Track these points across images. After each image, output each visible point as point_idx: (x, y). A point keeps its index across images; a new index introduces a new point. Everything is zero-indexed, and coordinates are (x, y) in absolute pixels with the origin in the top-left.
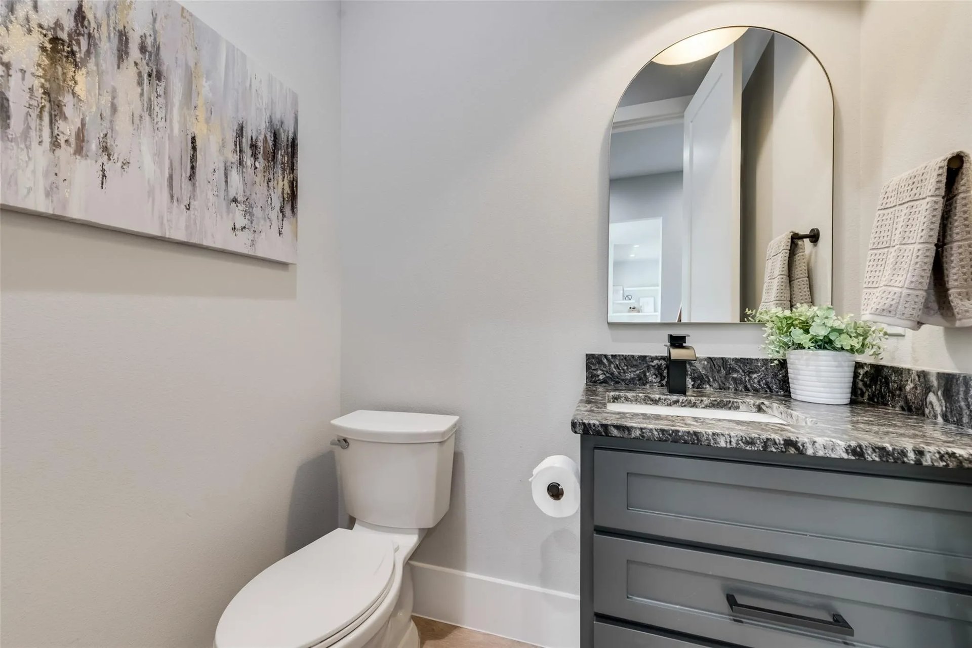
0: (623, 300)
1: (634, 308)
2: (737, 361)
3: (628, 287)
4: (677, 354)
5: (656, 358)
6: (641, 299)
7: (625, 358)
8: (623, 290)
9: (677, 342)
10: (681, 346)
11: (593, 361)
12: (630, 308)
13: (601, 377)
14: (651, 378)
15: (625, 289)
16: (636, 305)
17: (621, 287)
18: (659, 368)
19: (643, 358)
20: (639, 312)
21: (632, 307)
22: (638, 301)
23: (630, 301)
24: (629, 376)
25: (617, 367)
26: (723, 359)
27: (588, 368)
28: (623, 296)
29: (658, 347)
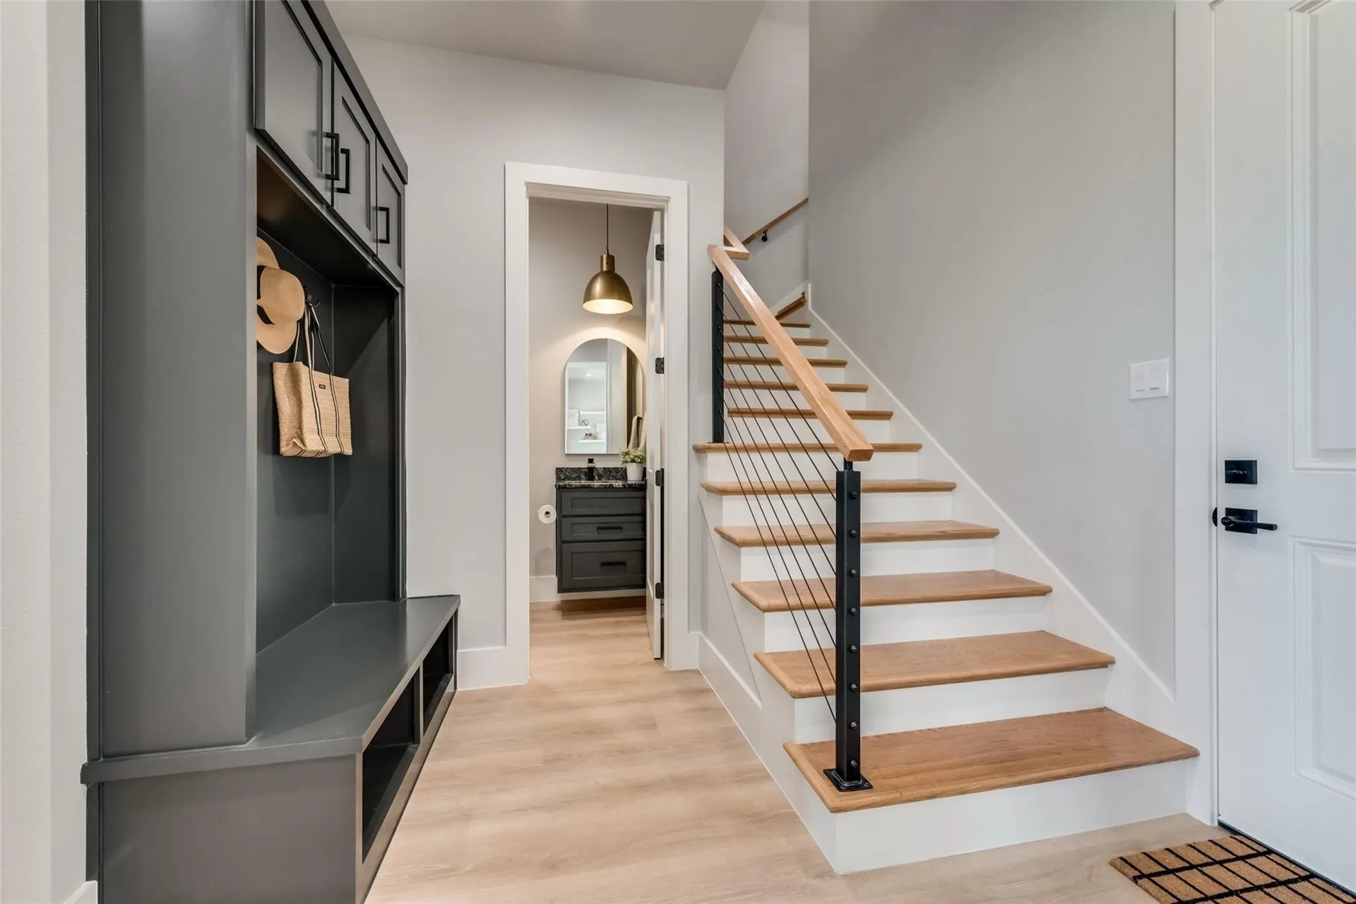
0: (579, 425)
1: (590, 435)
2: (613, 468)
3: (584, 411)
4: (591, 465)
5: (584, 468)
6: (598, 425)
7: (572, 469)
8: (579, 415)
9: (591, 461)
10: (592, 463)
11: (559, 471)
12: (586, 435)
13: (562, 477)
14: (583, 477)
15: (581, 413)
16: (592, 432)
17: (577, 411)
18: (585, 472)
19: (579, 468)
20: (595, 439)
21: (588, 433)
22: (595, 426)
23: (586, 427)
24: (574, 476)
25: (569, 473)
26: (608, 468)
27: (557, 474)
28: (579, 421)
29: (584, 464)
